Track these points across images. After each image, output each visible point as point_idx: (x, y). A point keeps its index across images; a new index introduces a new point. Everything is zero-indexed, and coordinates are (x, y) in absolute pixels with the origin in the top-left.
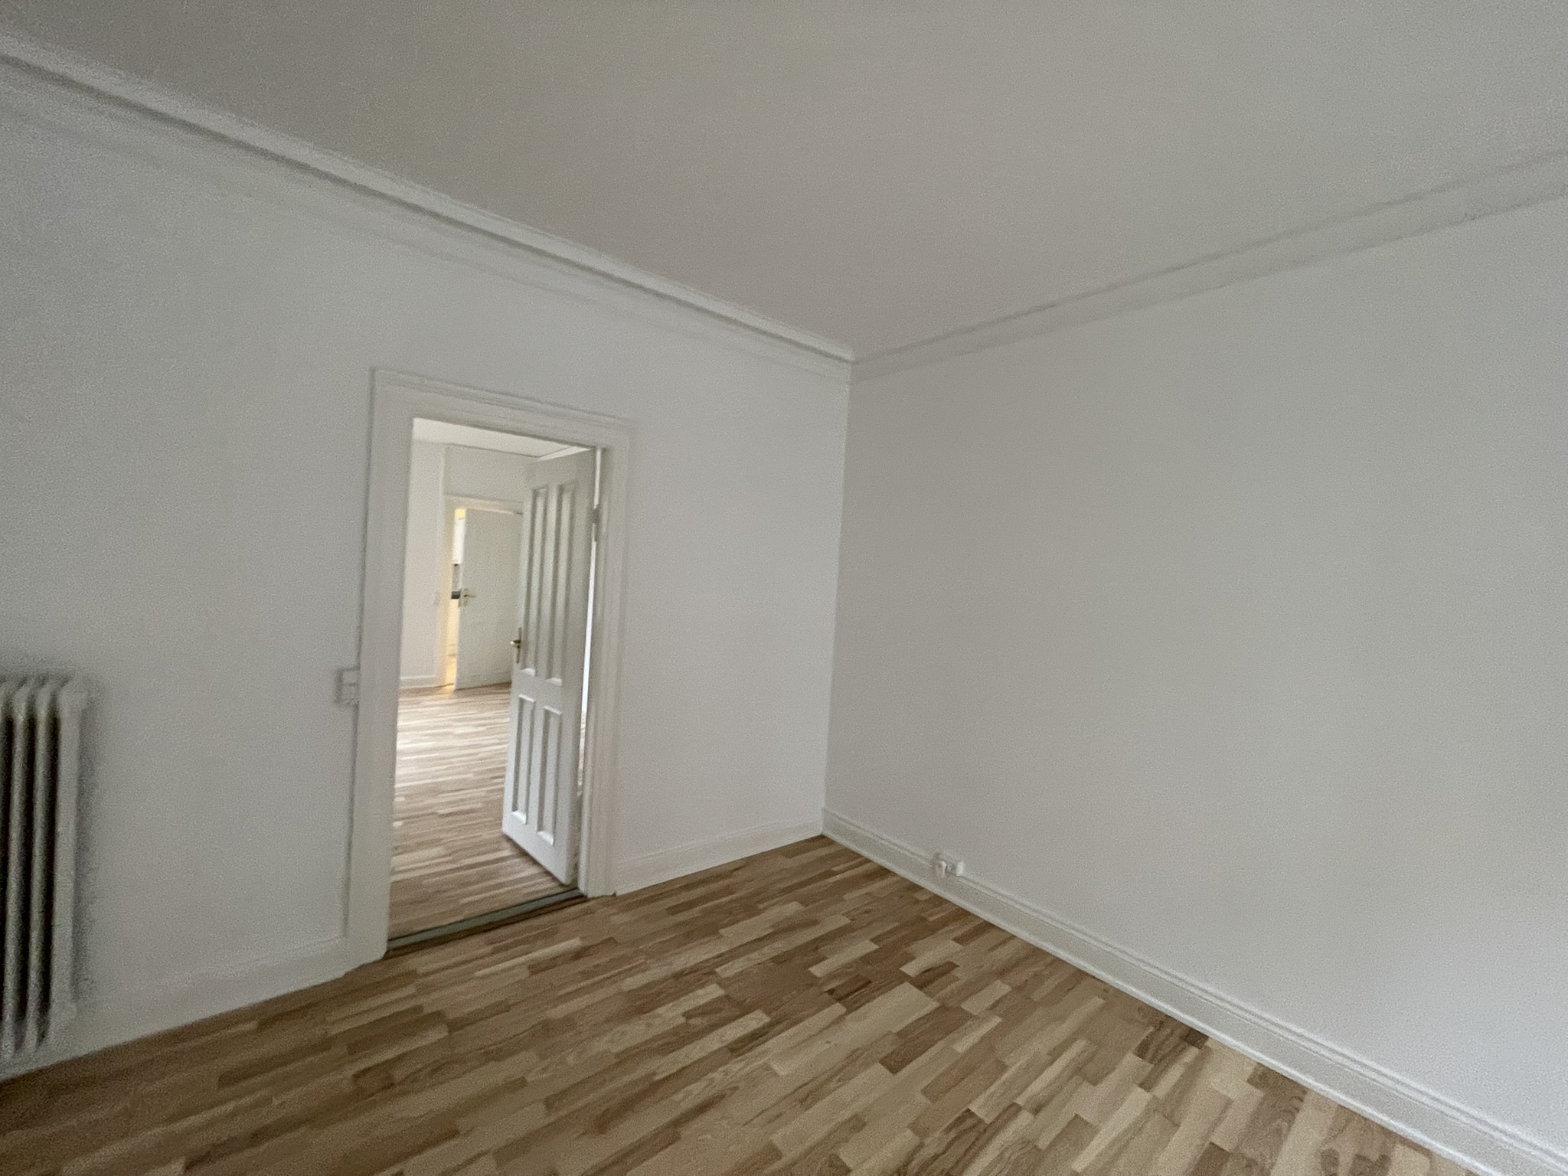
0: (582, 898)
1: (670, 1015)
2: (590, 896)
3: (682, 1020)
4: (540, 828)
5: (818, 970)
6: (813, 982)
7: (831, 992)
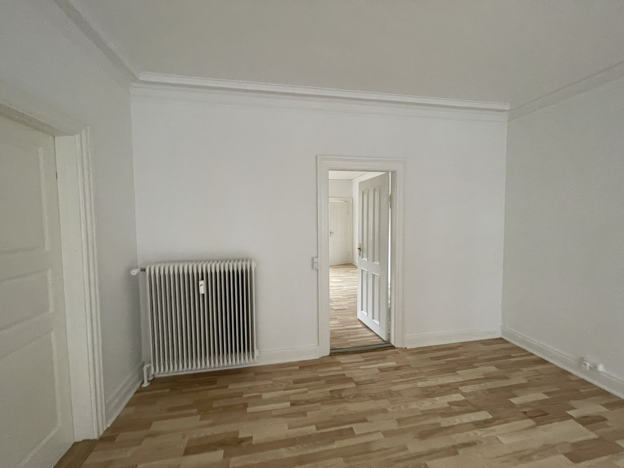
0: (393, 347)
1: (442, 402)
2: (396, 347)
3: (448, 405)
4: (373, 318)
5: (514, 401)
6: (512, 405)
7: (525, 413)
